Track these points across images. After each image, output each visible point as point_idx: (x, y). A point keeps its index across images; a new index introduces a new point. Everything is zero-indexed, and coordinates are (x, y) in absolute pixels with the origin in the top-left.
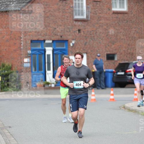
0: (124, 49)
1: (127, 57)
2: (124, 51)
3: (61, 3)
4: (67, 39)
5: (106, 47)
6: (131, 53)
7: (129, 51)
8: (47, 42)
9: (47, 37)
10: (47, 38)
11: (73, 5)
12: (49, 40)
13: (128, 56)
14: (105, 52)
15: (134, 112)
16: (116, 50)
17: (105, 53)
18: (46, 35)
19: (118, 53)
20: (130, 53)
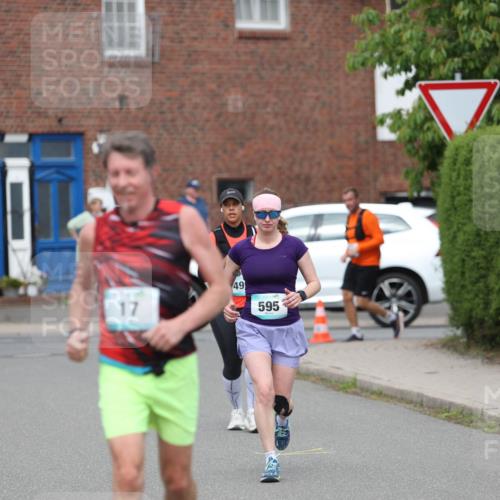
0: (278, 163)
1: (288, 188)
2: (280, 168)
3: (59, 4)
4: (81, 129)
5: (216, 156)
6: (303, 177)
7: (296, 169)
8: (9, 138)
9: (10, 122)
10: (12, 127)
11: (100, 10)
12: (16, 132)
13: (293, 186)
14: (213, 173)
15: (314, 382)
16: (249, 164)
17: (214, 178)
18: (6, 117)
19: (258, 178)
20: (298, 177)
